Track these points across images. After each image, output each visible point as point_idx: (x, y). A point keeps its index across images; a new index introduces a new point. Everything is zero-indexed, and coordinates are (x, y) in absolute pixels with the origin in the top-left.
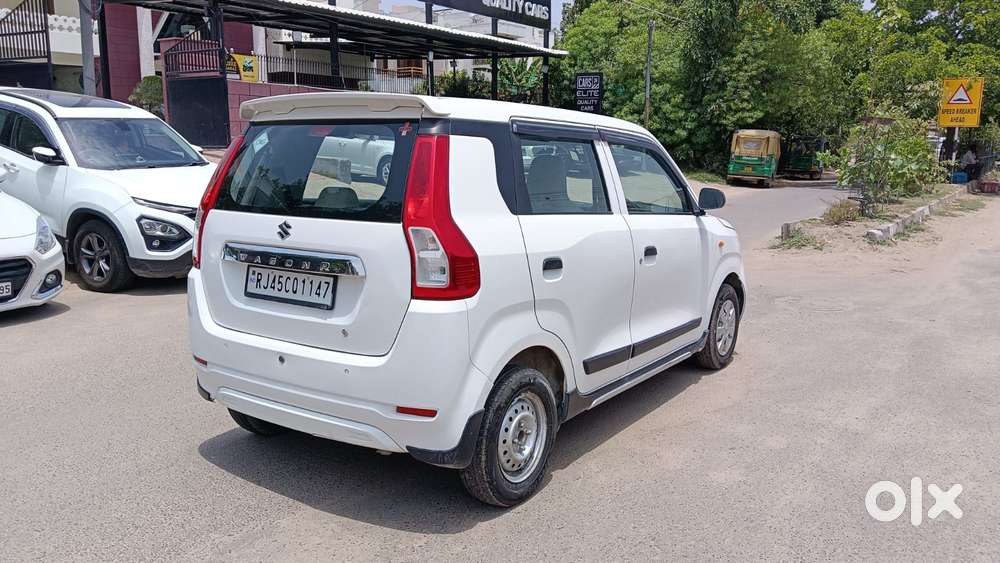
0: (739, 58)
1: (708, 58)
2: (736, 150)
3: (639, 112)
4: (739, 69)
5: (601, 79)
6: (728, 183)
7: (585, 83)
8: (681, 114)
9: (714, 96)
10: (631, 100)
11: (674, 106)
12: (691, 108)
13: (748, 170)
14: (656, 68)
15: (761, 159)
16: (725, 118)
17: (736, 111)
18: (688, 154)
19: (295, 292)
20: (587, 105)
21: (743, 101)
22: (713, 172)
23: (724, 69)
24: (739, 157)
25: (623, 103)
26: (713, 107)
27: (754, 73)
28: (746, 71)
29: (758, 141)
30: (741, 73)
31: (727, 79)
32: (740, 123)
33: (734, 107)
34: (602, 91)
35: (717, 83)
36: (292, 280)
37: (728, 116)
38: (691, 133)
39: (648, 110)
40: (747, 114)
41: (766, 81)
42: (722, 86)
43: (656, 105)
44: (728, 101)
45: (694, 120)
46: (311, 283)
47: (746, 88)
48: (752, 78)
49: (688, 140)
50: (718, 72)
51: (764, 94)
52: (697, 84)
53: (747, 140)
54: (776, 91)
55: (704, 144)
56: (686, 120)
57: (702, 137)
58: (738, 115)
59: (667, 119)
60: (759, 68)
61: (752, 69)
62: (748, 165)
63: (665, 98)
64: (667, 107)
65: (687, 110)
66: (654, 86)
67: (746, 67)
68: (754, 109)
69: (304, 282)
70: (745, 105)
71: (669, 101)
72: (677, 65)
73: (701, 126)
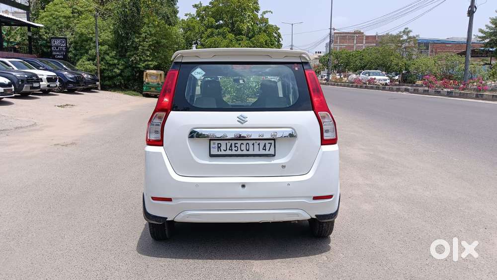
0: (143, 35)
1: (127, 34)
2: (146, 80)
3: (93, 60)
4: (144, 41)
5: (66, 41)
6: (144, 96)
7: (57, 42)
8: (116, 61)
9: (132, 53)
10: (87, 53)
11: (111, 57)
12: (120, 59)
13: (153, 89)
14: (100, 37)
15: (158, 84)
16: (139, 64)
17: (145, 61)
18: (121, 82)
19: (248, 150)
20: (59, 55)
21: (147, 56)
22: (135, 90)
23: (137, 40)
24: (148, 83)
25: (82, 54)
26: (133, 58)
27: (151, 43)
28: (147, 42)
29: (157, 76)
30: (145, 43)
31: (137, 45)
32: (146, 67)
33: (143, 59)
34: (67, 48)
35: (133, 47)
36: (245, 145)
37: (141, 64)
38: (122, 71)
39: (98, 58)
40: (150, 63)
41: (157, 47)
42: (136, 48)
43: (102, 56)
44: (139, 56)
45: (123, 65)
46: (259, 144)
47: (148, 50)
48: (150, 46)
49: (120, 75)
50: (133, 42)
51: (156, 54)
52: (122, 47)
53: (151, 75)
54: (162, 52)
55: (129, 76)
56: (119, 65)
57: (127, 73)
58: (146, 63)
59: (108, 63)
60: (153, 41)
61: (150, 41)
62: (153, 87)
63: (106, 53)
64: (107, 58)
65: (119, 60)
66: (100, 46)
67: (147, 40)
68: (152, 60)
69: (253, 144)
70: (148, 58)
71: (108, 54)
72: (111, 37)
73: (126, 67)
